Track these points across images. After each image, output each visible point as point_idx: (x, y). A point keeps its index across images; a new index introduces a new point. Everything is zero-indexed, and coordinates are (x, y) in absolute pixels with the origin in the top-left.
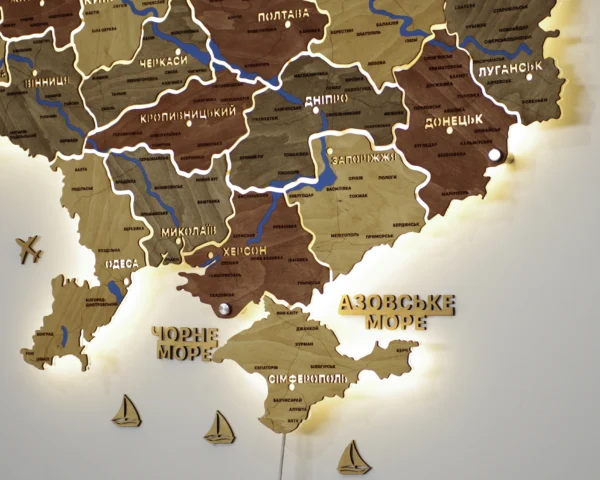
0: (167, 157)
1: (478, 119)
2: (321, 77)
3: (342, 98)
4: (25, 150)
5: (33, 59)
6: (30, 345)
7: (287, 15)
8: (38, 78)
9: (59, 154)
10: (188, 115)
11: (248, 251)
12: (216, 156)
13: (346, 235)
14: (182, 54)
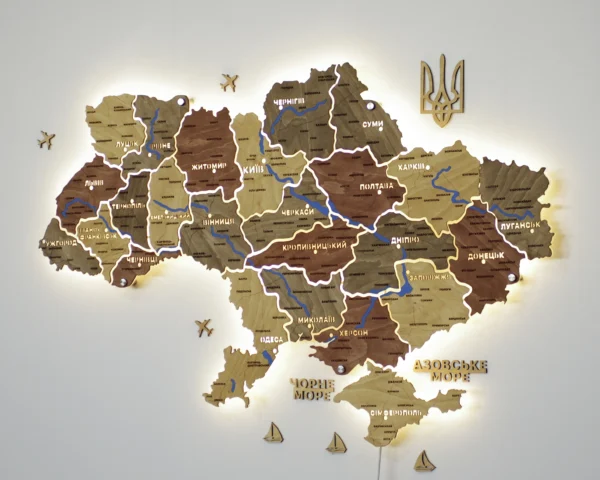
0: (301, 273)
1: (501, 255)
2: (401, 226)
3: (415, 239)
4: (204, 265)
5: (208, 207)
6: (210, 391)
7: (379, 186)
8: (212, 219)
9: (227, 268)
10: (315, 246)
11: (355, 333)
12: (333, 273)
13: (419, 324)
14: (310, 208)
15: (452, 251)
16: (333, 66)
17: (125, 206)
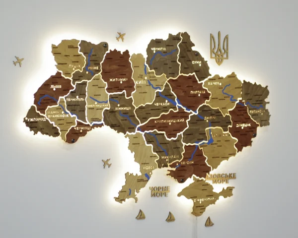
0: (163, 134)
1: (250, 125)
2: (209, 111)
3: (214, 118)
4: (116, 131)
5: (118, 101)
6: (117, 196)
7: (199, 92)
9: (127, 132)
10: (170, 121)
11: (188, 163)
12: (178, 134)
13: (216, 157)
14: (168, 102)
15: (230, 123)
16: (180, 33)
17: (74, 100)
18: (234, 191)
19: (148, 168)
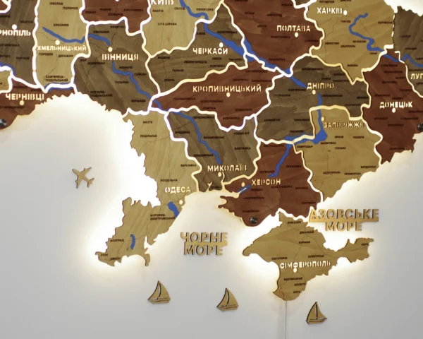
0: (213, 117)
1: (410, 105)
2: (319, 71)
3: (331, 85)
4: (102, 105)
5: (110, 39)
6: (104, 249)
7: (296, 28)
9: (129, 110)
10: (228, 89)
11: (268, 182)
12: (246, 118)
13: (333, 173)
14: (224, 47)
15: (365, 99)
17: (6, 33)
18: (371, 249)
19: (174, 190)
